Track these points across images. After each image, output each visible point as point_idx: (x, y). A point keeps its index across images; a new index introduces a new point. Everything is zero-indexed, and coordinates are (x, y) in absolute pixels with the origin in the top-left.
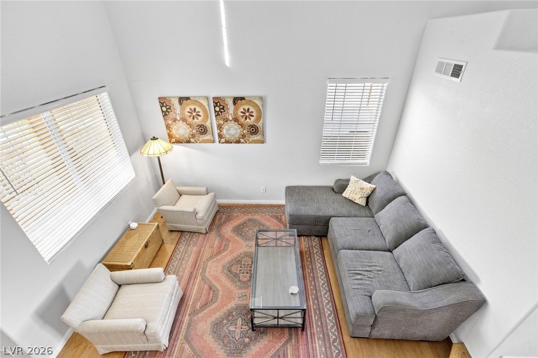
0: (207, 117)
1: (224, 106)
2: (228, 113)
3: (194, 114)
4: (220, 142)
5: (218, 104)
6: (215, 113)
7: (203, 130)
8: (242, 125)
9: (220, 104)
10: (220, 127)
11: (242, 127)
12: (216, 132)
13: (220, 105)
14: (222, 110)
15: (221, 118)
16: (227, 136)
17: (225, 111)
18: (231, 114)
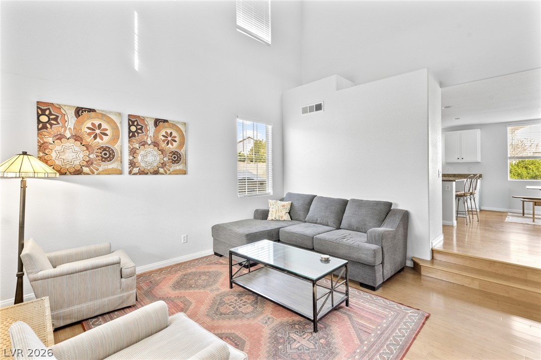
0: (116, 138)
1: (142, 127)
2: (146, 135)
3: (98, 131)
4: (130, 173)
5: (136, 123)
6: (129, 133)
7: (108, 154)
8: (162, 151)
9: (137, 123)
10: (133, 152)
11: (162, 153)
12: (127, 158)
13: (138, 125)
14: (139, 131)
15: (137, 140)
16: (143, 165)
17: (143, 132)
18: (151, 136)
